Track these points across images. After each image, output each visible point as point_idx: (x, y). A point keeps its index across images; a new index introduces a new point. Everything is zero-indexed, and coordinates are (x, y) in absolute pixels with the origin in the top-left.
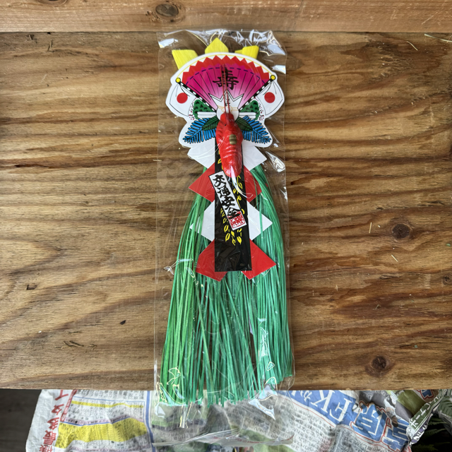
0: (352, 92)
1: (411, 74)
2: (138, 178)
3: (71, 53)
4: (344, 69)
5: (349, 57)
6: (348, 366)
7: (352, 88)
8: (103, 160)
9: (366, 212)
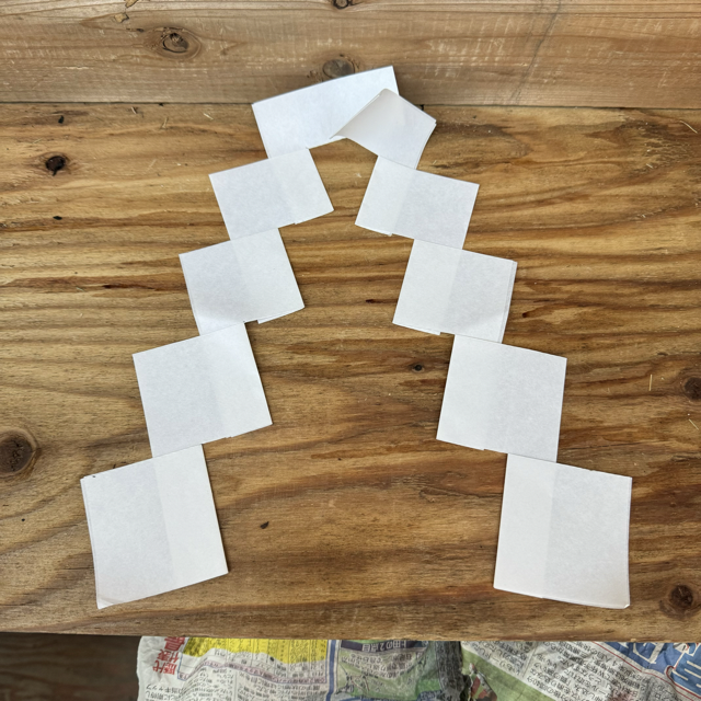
0: (606, 188)
1: (690, 164)
3: (192, 131)
4: (592, 157)
5: (597, 141)
7: (606, 183)
9: (641, 360)
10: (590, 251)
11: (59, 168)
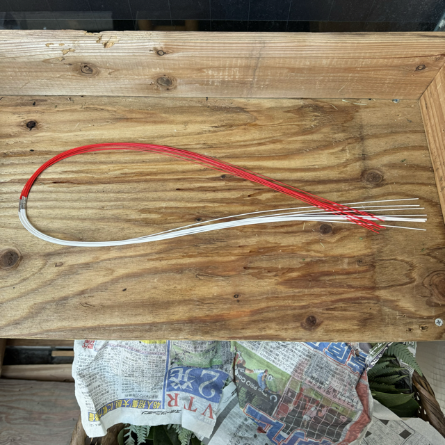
1: (333, 125)
2: (140, 192)
3: (97, 110)
4: (286, 122)
5: (289, 115)
6: (288, 322)
7: (291, 135)
8: (116, 179)
10: (281, 166)
11: (33, 127)
